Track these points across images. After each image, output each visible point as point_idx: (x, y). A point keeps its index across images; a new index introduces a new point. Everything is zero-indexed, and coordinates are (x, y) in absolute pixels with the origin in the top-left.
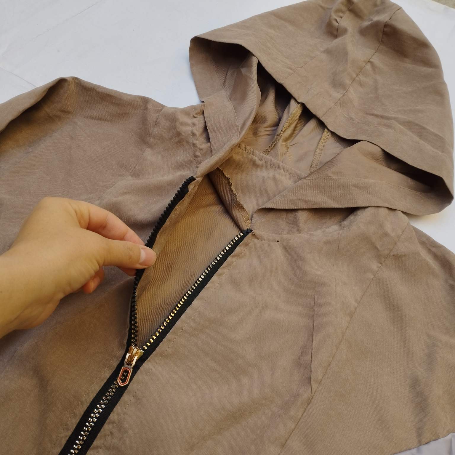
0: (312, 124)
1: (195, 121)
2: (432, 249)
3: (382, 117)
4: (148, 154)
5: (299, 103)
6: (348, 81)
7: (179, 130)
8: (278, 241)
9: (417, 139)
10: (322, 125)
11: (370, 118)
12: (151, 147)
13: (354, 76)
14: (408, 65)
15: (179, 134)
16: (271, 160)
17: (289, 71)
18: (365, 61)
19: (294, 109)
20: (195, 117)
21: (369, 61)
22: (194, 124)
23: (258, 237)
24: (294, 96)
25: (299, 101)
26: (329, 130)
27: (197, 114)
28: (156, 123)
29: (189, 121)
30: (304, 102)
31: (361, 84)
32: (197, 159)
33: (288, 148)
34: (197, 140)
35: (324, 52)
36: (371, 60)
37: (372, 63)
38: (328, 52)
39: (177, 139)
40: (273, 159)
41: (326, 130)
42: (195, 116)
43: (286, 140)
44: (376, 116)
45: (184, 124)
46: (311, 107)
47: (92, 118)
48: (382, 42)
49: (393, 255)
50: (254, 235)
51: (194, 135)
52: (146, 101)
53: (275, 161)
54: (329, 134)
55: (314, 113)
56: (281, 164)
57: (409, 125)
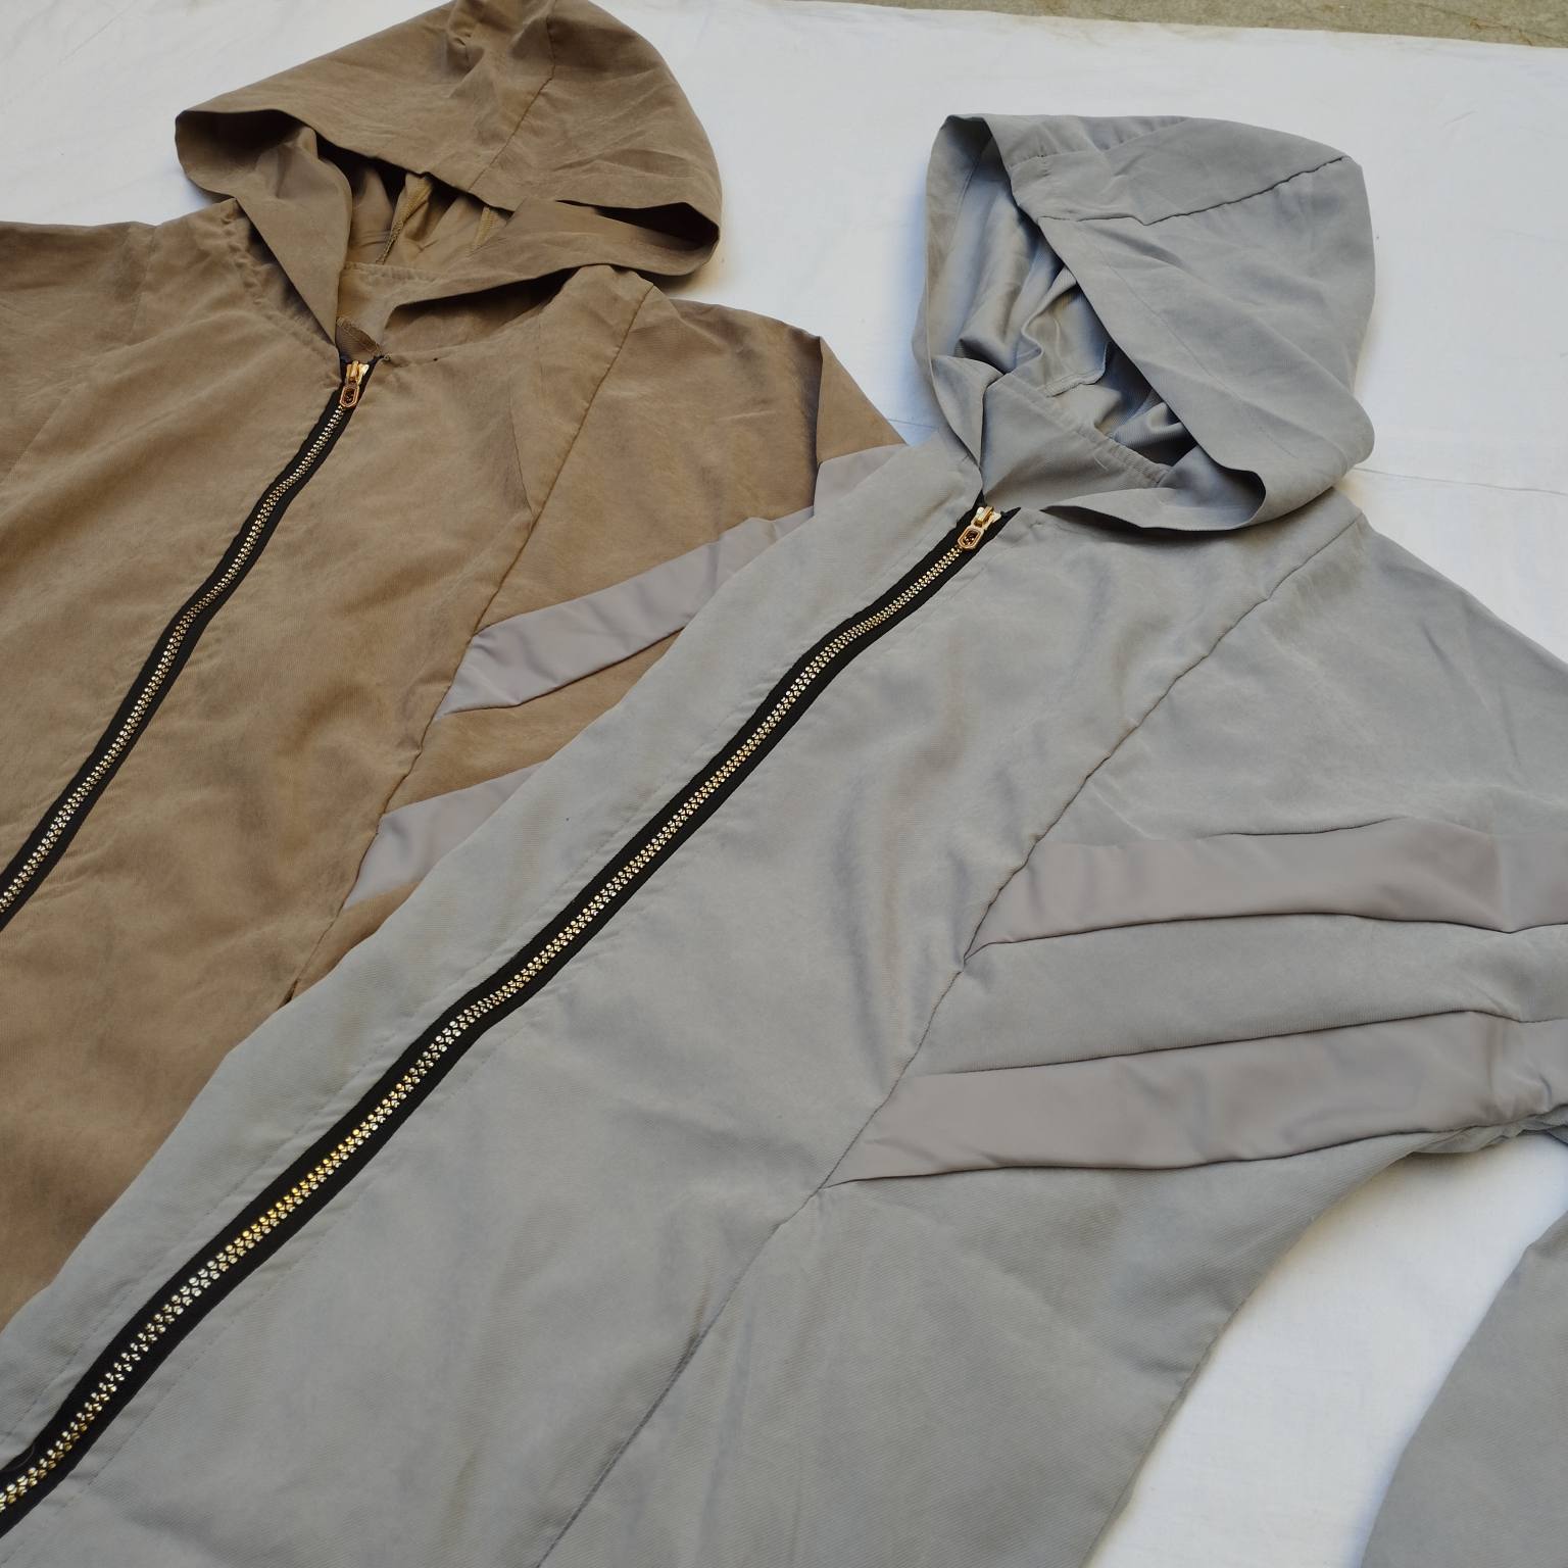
0: (457, 210)
1: (230, 227)
2: (702, 318)
3: (580, 164)
4: (148, 300)
5: (420, 176)
6: (506, 129)
7: (202, 248)
8: (435, 360)
9: (642, 173)
10: (476, 203)
11: (559, 173)
12: (151, 288)
13: (517, 118)
14: (611, 81)
15: (204, 255)
16: (392, 270)
17: (389, 136)
18: (529, 93)
19: (416, 190)
20: (226, 223)
21: (539, 93)
22: (229, 234)
23: (397, 362)
24: (406, 166)
25: (420, 172)
26: (491, 208)
27: (228, 216)
28: (153, 248)
29: (219, 230)
30: (427, 170)
31: (536, 132)
32: (252, 290)
33: (422, 250)
34: (244, 257)
35: (452, 97)
36: (544, 91)
37: (544, 95)
38: (460, 94)
39: (203, 264)
40: (395, 268)
41: (486, 210)
42: (227, 221)
43: (419, 235)
44: (571, 166)
45: (209, 236)
46: (444, 176)
48: (555, 59)
49: (636, 331)
50: (389, 362)
51: (234, 250)
52: (121, 230)
53: (401, 268)
54: (495, 216)
55: (456, 186)
56: (412, 270)
57: (623, 157)
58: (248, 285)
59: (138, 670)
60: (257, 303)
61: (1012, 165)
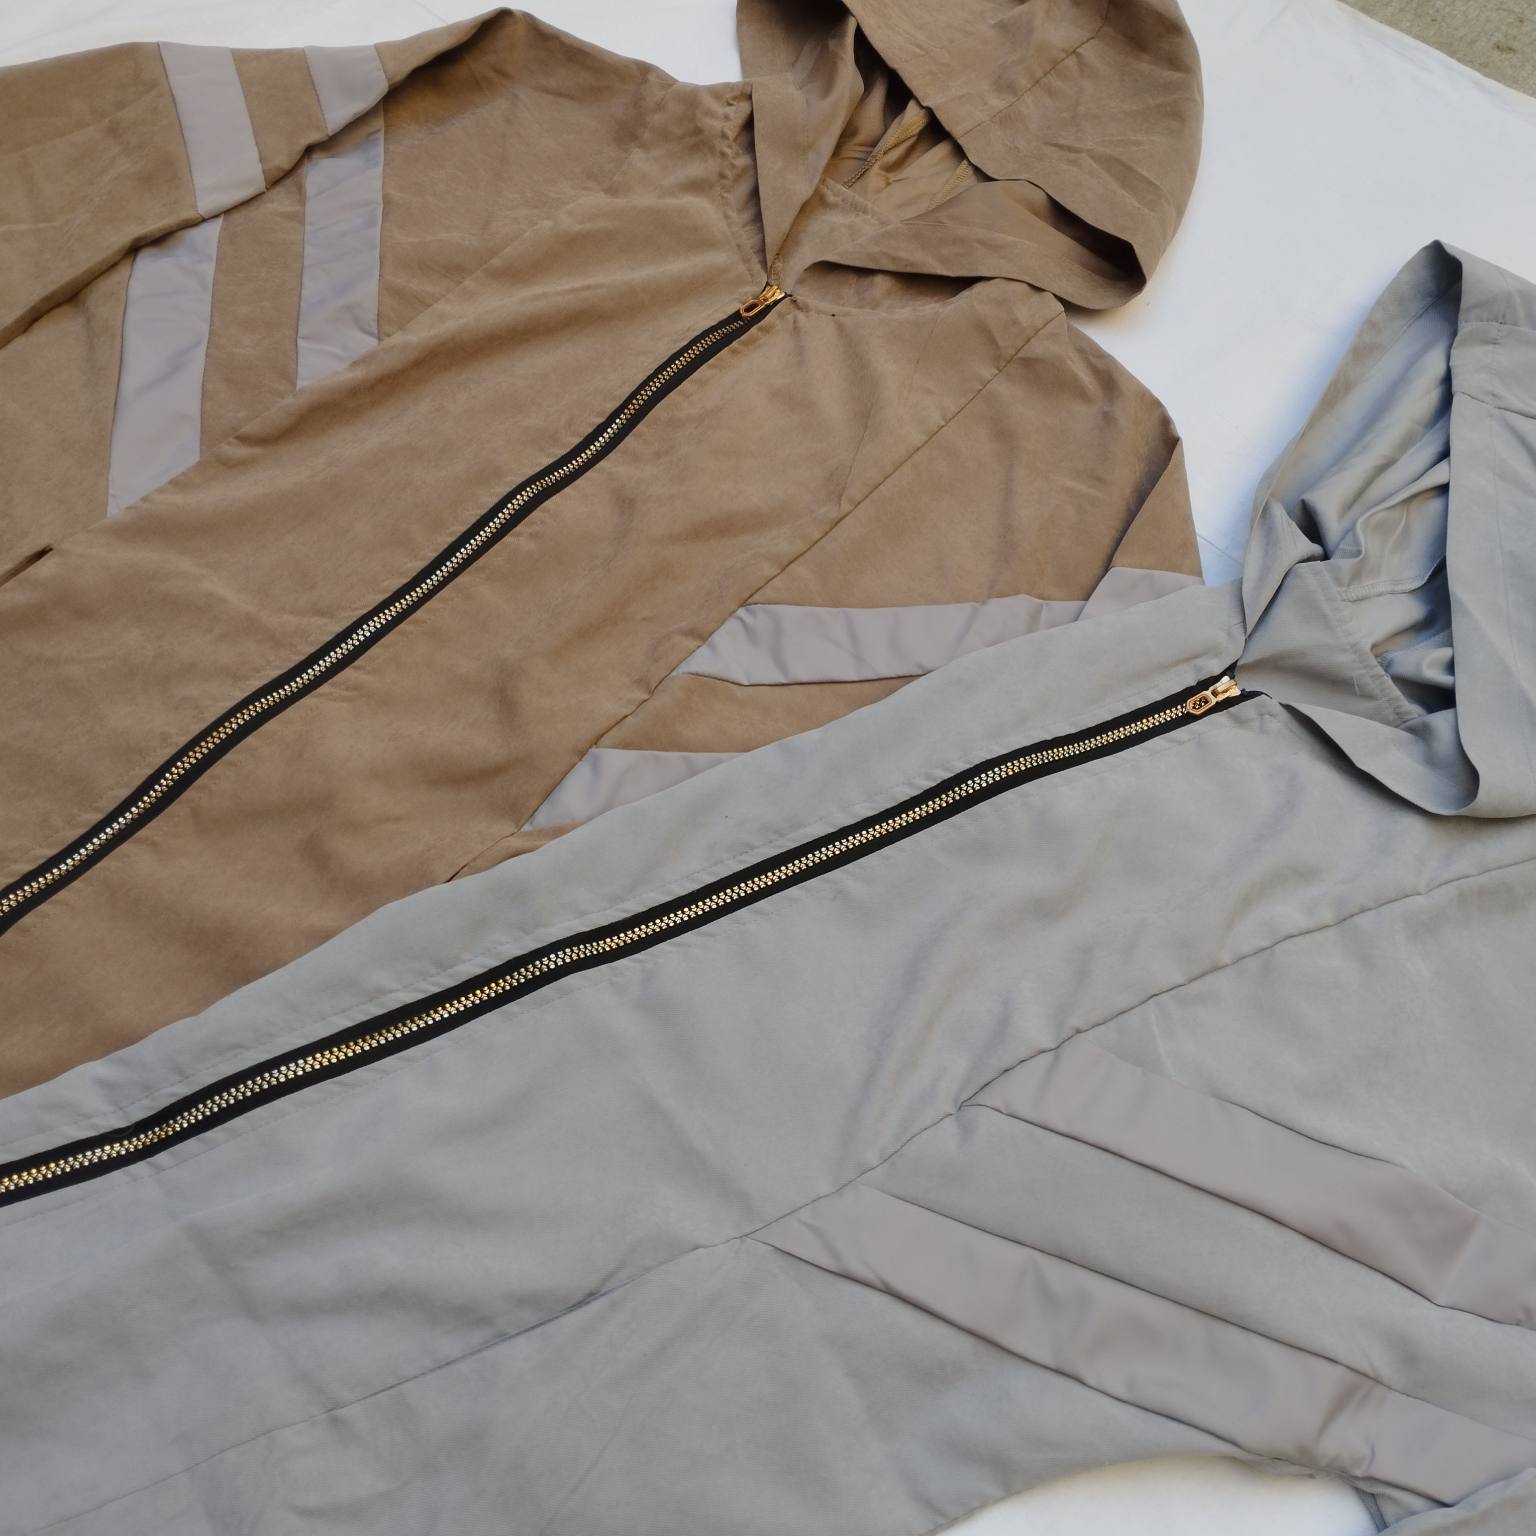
0: (942, 150)
1: (730, 110)
2: (1093, 360)
3: (1070, 149)
4: (638, 157)
5: (922, 107)
6: (1024, 83)
7: (699, 125)
8: (833, 315)
9: (1114, 185)
10: (959, 152)
11: (1048, 150)
12: (645, 146)
13: (1039, 73)
14: (1144, 65)
15: (698, 131)
16: (854, 197)
17: (917, 50)
18: (1063, 50)
19: (912, 119)
20: (730, 104)
21: (1074, 52)
22: (727, 118)
23: (801, 305)
24: (915, 93)
25: (924, 104)
26: (970, 163)
27: (734, 98)
28: (660, 107)
29: (719, 109)
30: (931, 106)
31: (1051, 92)
32: (724, 182)
33: (889, 184)
34: (729, 147)
35: (994, 26)
36: (1080, 50)
37: (1079, 56)
38: (1002, 27)
39: (694, 140)
40: (857, 197)
41: (965, 162)
42: (732, 102)
43: (891, 168)
44: (1061, 147)
45: (710, 113)
46: (943, 117)
47: (547, 91)
48: (1106, 19)
49: (1021, 359)
51: (724, 136)
52: (644, 70)
53: (861, 200)
54: (970, 171)
55: (947, 129)
56: (870, 205)
57: (1109, 163)
58: (722, 176)
59: (473, 520)
60: (723, 197)
61: (1466, 322)
